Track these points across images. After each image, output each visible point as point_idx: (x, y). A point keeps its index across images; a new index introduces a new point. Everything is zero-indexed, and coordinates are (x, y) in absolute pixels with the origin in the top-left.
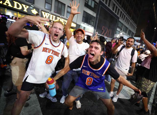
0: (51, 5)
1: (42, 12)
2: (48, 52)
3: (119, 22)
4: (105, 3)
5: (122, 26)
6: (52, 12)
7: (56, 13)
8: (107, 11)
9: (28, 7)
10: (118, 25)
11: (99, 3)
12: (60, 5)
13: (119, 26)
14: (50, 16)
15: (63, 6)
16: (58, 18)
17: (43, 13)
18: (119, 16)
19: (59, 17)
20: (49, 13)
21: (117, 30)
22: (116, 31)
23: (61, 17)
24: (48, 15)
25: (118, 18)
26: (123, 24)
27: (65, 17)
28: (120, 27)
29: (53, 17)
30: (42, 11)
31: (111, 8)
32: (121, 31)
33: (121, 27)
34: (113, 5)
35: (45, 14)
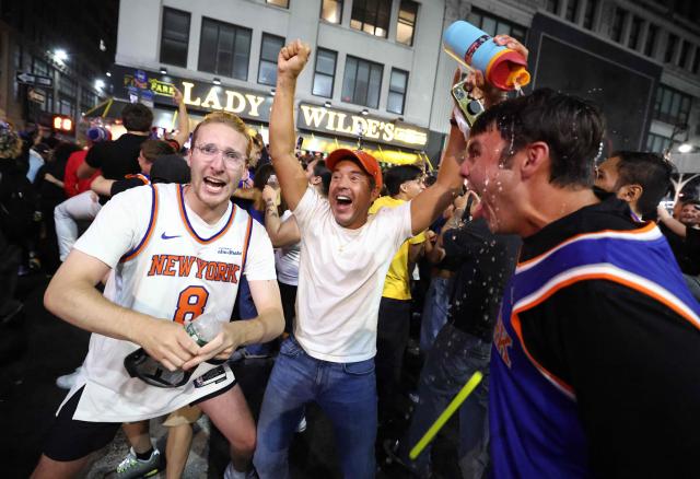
0: (334, 76)
1: (302, 107)
2: (177, 273)
3: (660, 90)
4: (567, 18)
5: (685, 107)
6: (336, 101)
7: (349, 102)
8: (583, 50)
9: (261, 99)
10: (657, 107)
11: (533, 24)
12: (364, 70)
13: (665, 109)
14: (327, 116)
15: (375, 73)
16: (356, 119)
17: (305, 109)
18: (657, 59)
19: (360, 114)
20: (324, 106)
21: (655, 135)
22: (646, 139)
23: (365, 113)
24: (320, 113)
25: (657, 71)
26: (691, 97)
27: (382, 111)
28: (674, 113)
29: (336, 118)
30: (304, 103)
31: (602, 34)
32: (679, 137)
33: (680, 111)
34: (615, 18)
35: (310, 111)
